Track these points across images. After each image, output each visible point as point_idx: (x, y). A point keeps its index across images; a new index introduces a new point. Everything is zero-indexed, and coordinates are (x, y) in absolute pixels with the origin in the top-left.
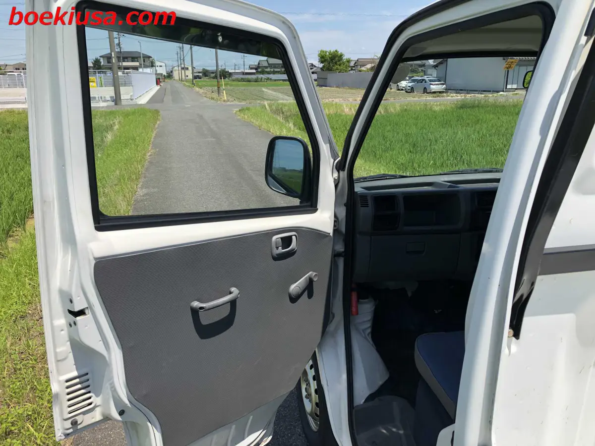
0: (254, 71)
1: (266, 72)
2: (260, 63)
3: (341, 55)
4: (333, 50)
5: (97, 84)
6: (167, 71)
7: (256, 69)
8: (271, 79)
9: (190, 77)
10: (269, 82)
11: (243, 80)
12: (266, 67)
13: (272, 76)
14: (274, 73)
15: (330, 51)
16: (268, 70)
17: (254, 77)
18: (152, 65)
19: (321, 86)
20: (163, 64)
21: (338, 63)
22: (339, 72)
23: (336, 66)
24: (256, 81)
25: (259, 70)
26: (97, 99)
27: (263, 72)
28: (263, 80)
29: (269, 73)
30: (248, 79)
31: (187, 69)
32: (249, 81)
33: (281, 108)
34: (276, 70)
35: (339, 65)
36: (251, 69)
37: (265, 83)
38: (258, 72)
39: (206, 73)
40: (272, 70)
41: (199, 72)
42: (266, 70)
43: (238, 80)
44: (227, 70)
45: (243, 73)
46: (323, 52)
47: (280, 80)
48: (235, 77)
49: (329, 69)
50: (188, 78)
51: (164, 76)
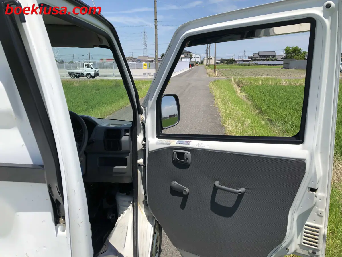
0: (250, 59)
1: (257, 60)
2: (254, 55)
3: (300, 49)
4: (294, 46)
5: (147, 67)
6: (201, 60)
7: (251, 58)
8: (257, 64)
9: (213, 63)
10: (256, 66)
11: (241, 65)
12: (258, 57)
13: (259, 63)
14: (262, 60)
15: (293, 47)
16: (259, 59)
17: (248, 63)
18: (191, 57)
19: (285, 68)
20: (199, 56)
21: (297, 54)
22: (298, 60)
23: (296, 56)
24: (249, 65)
25: (253, 59)
26: (147, 74)
27: (255, 60)
28: (253, 65)
29: (258, 60)
30: (244, 64)
31: (211, 59)
32: (245, 65)
33: (242, 81)
34: (263, 59)
35: (298, 56)
36: (249, 58)
37: (254, 66)
38: (252, 60)
39: (222, 61)
40: (261, 59)
41: (219, 61)
42: (257, 59)
43: (239, 65)
44: (234, 59)
45: (243, 61)
46: (288, 48)
47: (263, 65)
48: (238, 63)
49: (291, 58)
50: (212, 63)
51: (199, 63)
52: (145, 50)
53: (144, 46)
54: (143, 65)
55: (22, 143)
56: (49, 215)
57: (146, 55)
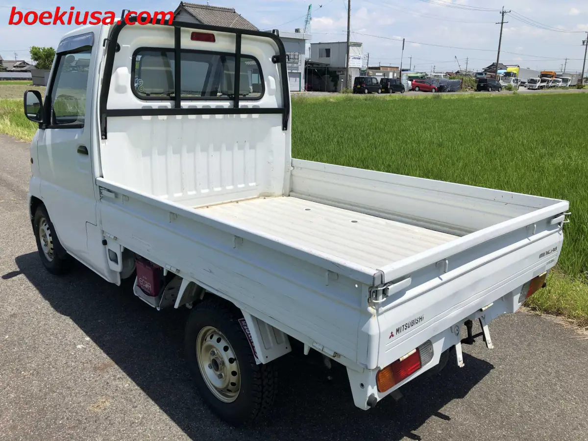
4: (47, 47)
15: (44, 48)
19: (38, 85)
46: (36, 48)
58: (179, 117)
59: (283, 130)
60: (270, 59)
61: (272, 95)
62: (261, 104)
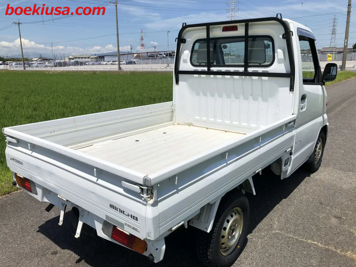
5: (332, 59)
52: (333, 40)
53: (332, 35)
54: (328, 56)
55: (284, 67)
56: (288, 89)
57: (333, 45)
58: (212, 76)
59: (291, 90)
60: (281, 36)
61: (281, 63)
62: (270, 70)
